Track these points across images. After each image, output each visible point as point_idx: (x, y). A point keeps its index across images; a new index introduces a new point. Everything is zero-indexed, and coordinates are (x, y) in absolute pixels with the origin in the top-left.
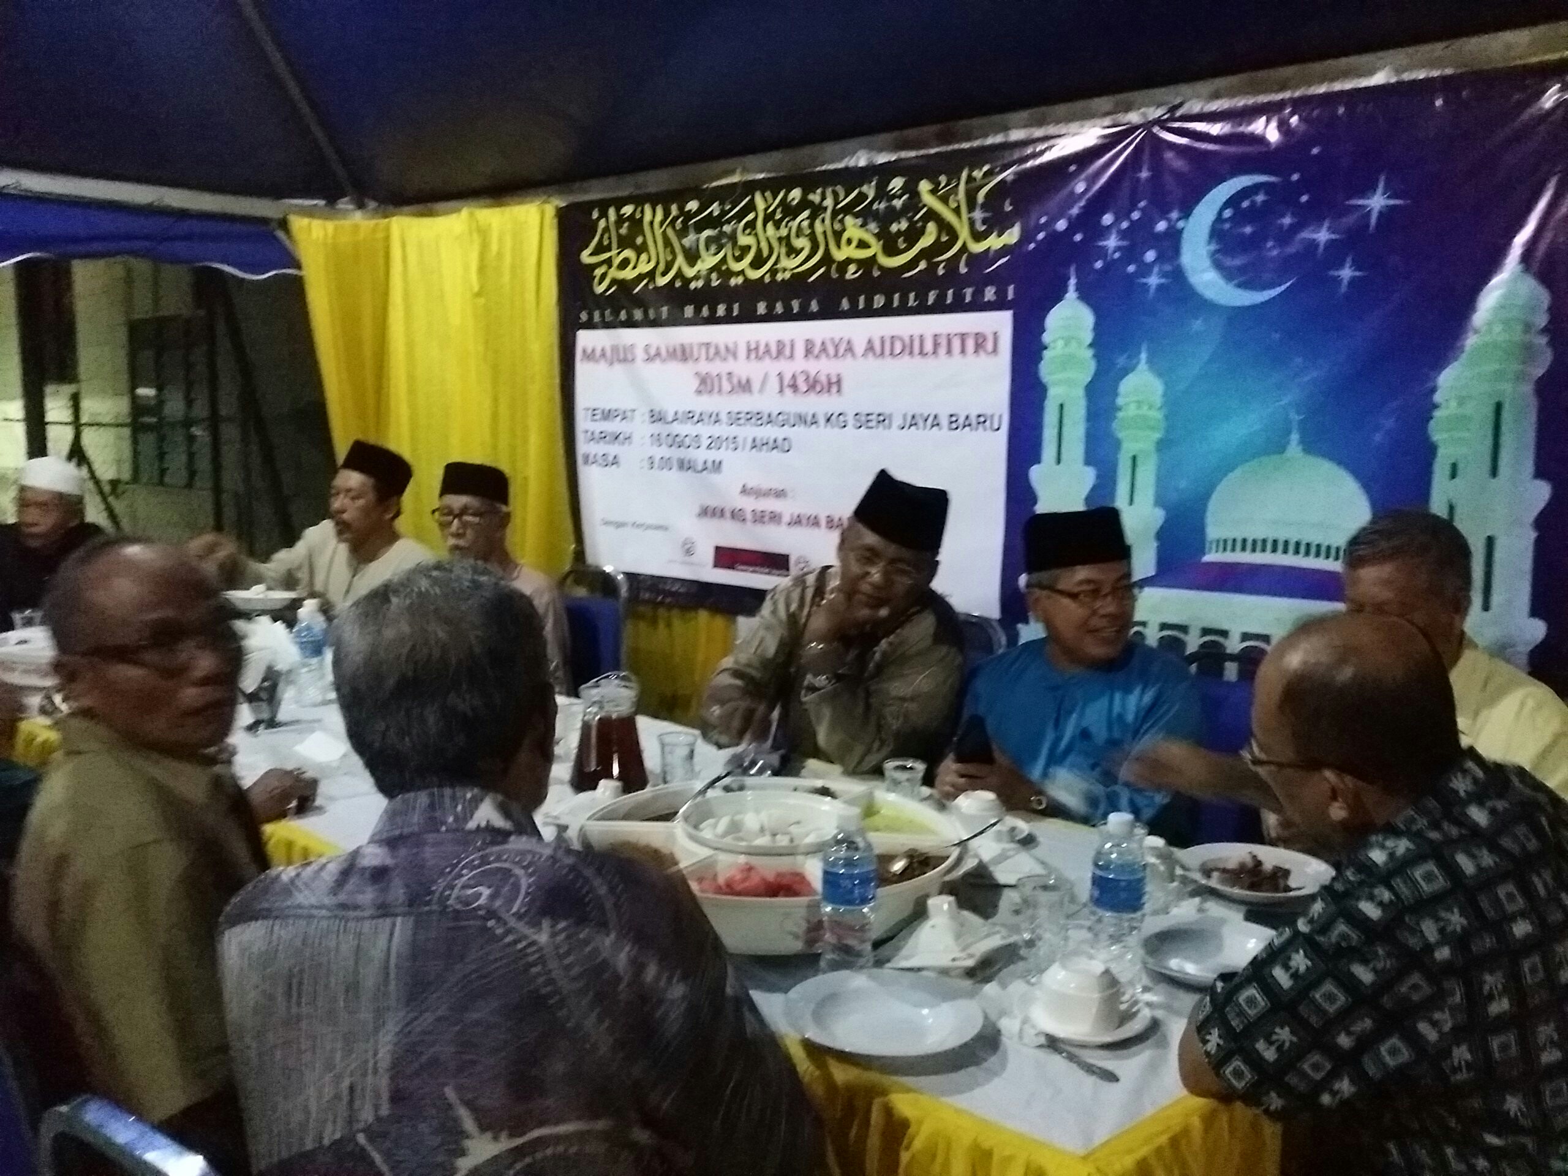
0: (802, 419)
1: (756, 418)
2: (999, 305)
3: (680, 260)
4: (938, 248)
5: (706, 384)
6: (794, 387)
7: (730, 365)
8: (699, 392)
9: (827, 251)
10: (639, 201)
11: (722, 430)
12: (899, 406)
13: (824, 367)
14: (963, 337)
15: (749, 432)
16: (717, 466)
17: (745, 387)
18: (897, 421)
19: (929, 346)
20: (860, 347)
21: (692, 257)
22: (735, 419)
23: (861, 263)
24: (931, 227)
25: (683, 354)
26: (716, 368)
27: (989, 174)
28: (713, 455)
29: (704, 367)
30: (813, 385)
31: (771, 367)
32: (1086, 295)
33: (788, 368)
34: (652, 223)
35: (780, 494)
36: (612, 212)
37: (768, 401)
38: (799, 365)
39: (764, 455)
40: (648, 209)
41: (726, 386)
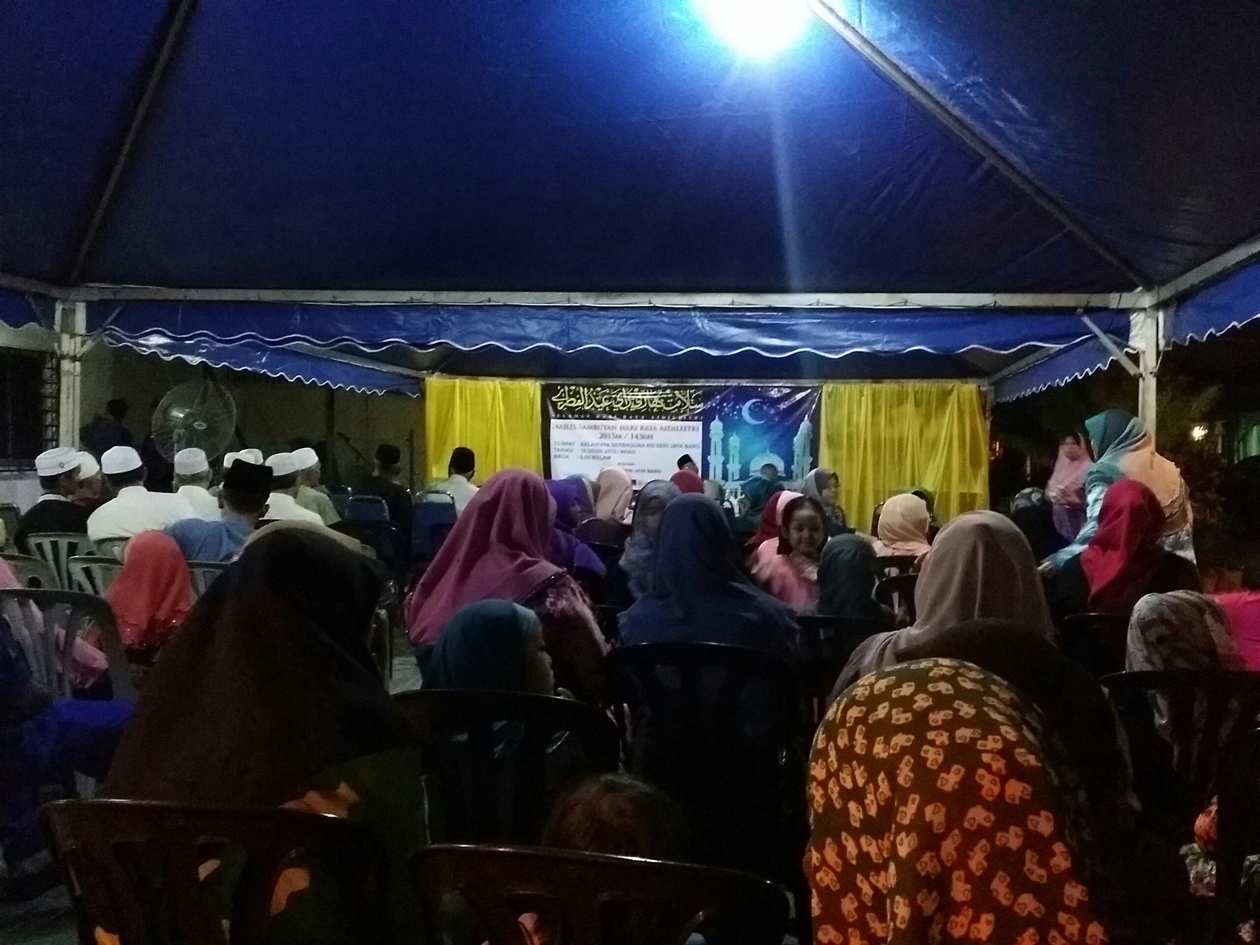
0: (639, 445)
1: (624, 445)
2: (698, 420)
3: (594, 402)
4: (681, 406)
5: (603, 436)
6: (637, 437)
7: (614, 431)
8: (601, 438)
9: (647, 405)
10: (578, 385)
11: (610, 448)
12: (670, 443)
13: (647, 433)
14: (689, 427)
15: (621, 448)
16: (609, 458)
17: (620, 437)
18: (670, 446)
19: (679, 429)
20: (658, 428)
21: (599, 402)
22: (614, 445)
23: (658, 408)
24: (679, 401)
25: (595, 427)
26: (608, 432)
27: (695, 392)
28: (607, 455)
29: (603, 431)
30: (643, 437)
31: (630, 432)
32: (721, 419)
33: (635, 433)
34: (584, 393)
35: (632, 464)
36: (566, 388)
37: (628, 441)
38: (639, 431)
39: (627, 455)
40: (581, 388)
41: (612, 436)
